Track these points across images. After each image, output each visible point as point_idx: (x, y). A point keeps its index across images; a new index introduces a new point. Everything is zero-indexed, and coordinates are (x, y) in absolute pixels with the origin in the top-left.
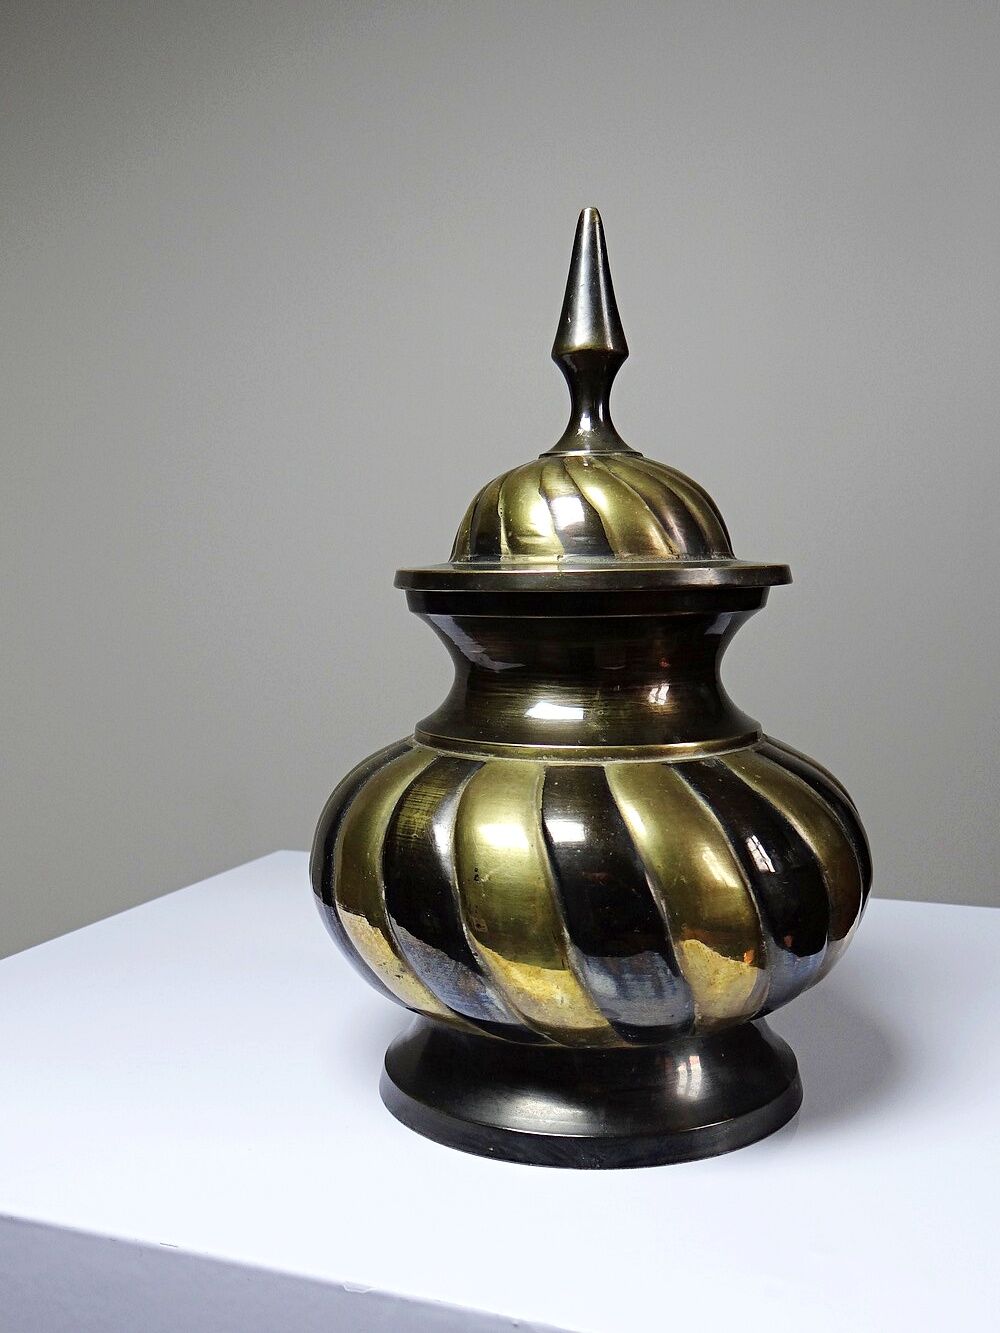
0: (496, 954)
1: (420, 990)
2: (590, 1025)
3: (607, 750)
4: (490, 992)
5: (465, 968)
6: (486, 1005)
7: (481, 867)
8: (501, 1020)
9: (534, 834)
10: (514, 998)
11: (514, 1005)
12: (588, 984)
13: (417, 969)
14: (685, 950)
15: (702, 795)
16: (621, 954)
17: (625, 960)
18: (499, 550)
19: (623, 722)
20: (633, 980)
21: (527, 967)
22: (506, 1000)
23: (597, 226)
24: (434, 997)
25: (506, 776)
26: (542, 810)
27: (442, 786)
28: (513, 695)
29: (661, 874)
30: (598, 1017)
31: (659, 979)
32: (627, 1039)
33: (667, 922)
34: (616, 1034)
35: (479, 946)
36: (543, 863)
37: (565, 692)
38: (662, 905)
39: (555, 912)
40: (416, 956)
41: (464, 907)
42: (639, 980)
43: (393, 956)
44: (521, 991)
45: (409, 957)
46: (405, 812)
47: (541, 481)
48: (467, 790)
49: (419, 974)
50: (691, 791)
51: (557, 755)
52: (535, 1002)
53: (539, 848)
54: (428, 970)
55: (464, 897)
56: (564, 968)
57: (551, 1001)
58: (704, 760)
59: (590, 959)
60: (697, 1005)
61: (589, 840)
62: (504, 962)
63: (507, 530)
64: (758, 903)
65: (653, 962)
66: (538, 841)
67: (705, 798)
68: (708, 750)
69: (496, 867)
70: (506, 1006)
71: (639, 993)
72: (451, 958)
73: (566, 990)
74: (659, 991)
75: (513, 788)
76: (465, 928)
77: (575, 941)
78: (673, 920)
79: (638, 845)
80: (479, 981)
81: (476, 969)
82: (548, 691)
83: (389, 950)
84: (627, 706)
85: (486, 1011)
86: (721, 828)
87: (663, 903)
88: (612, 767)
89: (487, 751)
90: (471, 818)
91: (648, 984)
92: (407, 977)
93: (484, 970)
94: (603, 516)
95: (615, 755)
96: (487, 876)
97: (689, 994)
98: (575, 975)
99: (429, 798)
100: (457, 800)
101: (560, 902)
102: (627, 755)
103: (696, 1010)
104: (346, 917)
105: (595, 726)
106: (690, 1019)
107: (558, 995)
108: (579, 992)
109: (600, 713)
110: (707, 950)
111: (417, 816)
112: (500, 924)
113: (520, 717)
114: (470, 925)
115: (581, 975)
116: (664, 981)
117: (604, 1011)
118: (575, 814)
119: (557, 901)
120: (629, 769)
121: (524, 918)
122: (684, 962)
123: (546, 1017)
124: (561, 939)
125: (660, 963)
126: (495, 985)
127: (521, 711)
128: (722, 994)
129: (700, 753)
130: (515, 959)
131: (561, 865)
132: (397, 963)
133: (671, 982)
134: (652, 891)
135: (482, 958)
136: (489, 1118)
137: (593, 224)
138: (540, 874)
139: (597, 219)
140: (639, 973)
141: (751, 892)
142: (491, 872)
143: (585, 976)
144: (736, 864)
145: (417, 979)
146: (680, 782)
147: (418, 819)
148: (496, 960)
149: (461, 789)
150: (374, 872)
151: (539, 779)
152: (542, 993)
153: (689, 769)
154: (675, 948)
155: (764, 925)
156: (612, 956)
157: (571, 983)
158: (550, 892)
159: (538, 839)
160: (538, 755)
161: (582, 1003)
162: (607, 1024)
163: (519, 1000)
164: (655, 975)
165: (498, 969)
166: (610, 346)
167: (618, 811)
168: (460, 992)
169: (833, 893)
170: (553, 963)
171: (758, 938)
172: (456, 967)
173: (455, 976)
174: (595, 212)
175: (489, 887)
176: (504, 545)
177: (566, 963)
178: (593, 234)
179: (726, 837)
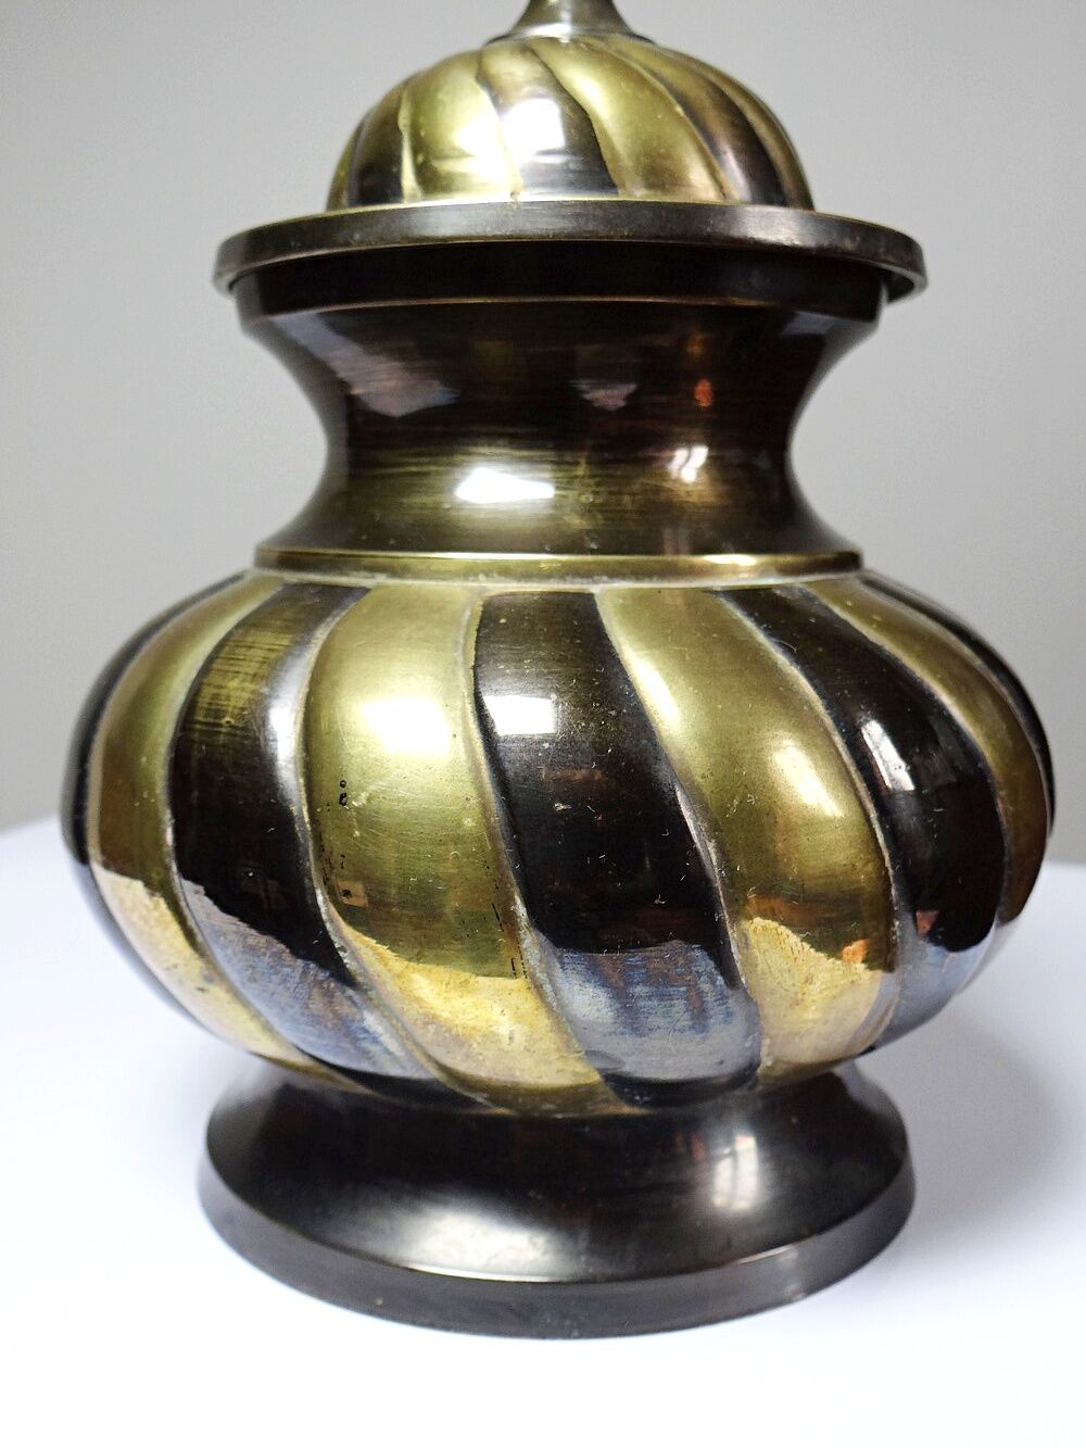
0: (382, 949)
1: (242, 1016)
2: (565, 1080)
3: (601, 562)
4: (371, 1020)
5: (322, 975)
6: (366, 1045)
7: (353, 778)
8: (394, 1071)
9: (459, 713)
10: (418, 1033)
11: (418, 1045)
12: (562, 1006)
13: (234, 976)
14: (753, 939)
15: (781, 645)
16: (625, 947)
17: (635, 958)
18: (398, 187)
19: (628, 515)
20: (650, 998)
21: (442, 972)
22: (405, 1035)
24: (268, 1028)
25: (408, 609)
26: (475, 668)
27: (287, 629)
28: (425, 469)
29: (707, 791)
30: (580, 1068)
31: (700, 994)
32: (632, 1103)
33: (718, 884)
34: (611, 1094)
35: (349, 932)
36: (475, 769)
37: (522, 459)
38: (709, 851)
39: (499, 867)
40: (229, 952)
41: (319, 857)
42: (661, 997)
43: (188, 951)
44: (431, 1019)
45: (219, 954)
46: (214, 678)
48: (332, 635)
49: (238, 985)
50: (761, 637)
51: (505, 572)
52: (459, 1041)
53: (468, 740)
54: (253, 979)
55: (318, 836)
56: (515, 975)
57: (490, 1037)
58: (778, 586)
59: (568, 956)
60: (767, 1042)
61: (568, 728)
62: (396, 963)
63: (415, 151)
64: (888, 847)
65: (689, 962)
66: (466, 729)
67: (788, 651)
68: (786, 570)
69: (381, 777)
70: (403, 1046)
71: (661, 1022)
72: (296, 953)
73: (519, 1018)
74: (700, 1017)
75: (421, 629)
76: (320, 899)
77: (539, 921)
78: (732, 880)
79: (664, 734)
80: (350, 998)
81: (344, 977)
82: (489, 458)
83: (180, 941)
84: (636, 487)
85: (366, 1054)
86: (819, 706)
87: (711, 846)
88: (609, 595)
89: (374, 569)
90: (335, 684)
91: (680, 1005)
92: (218, 991)
93: (360, 979)
94: (598, 120)
95: (614, 573)
96: (364, 796)
97: (754, 1022)
98: (537, 988)
99: (259, 652)
100: (311, 655)
101: (509, 845)
102: (638, 573)
103: (764, 1051)
104: (107, 879)
105: (576, 522)
106: (753, 1066)
107: (504, 1026)
108: (544, 1022)
109: (588, 498)
110: (792, 939)
111: (234, 684)
112: (394, 891)
113: (437, 507)
114: (331, 892)
115: (548, 988)
116: (710, 998)
117: (591, 1054)
118: (538, 675)
119: (502, 845)
120: (641, 598)
121: (437, 877)
122: (750, 963)
123: (482, 1065)
124: (509, 920)
125: (703, 962)
126: (381, 1007)
127: (438, 498)
128: (815, 1022)
129: (770, 575)
130: (418, 958)
131: (510, 774)
132: (197, 964)
133: (722, 998)
134: (690, 823)
135: (355, 956)
136: (375, 1246)
138: (472, 792)
140: (662, 983)
141: (877, 826)
142: (373, 788)
143: (556, 991)
144: (848, 773)
145: (237, 995)
146: (738, 623)
147: (236, 691)
148: (381, 959)
149: (321, 635)
150: (152, 793)
151: (470, 615)
152: (472, 1023)
153: (752, 600)
154: (733, 934)
155: (897, 890)
156: (612, 949)
157: (528, 1003)
158: (489, 828)
159: (465, 723)
160: (469, 572)
161: (549, 1041)
162: (596, 1078)
163: (427, 1037)
164: (692, 986)
165: (386, 976)
167: (623, 671)
168: (316, 1020)
169: (1012, 833)
170: (494, 967)
171: (889, 915)
172: (305, 973)
173: (303, 990)
175: (367, 819)
176: (408, 179)
177: (519, 967)
179: (828, 721)
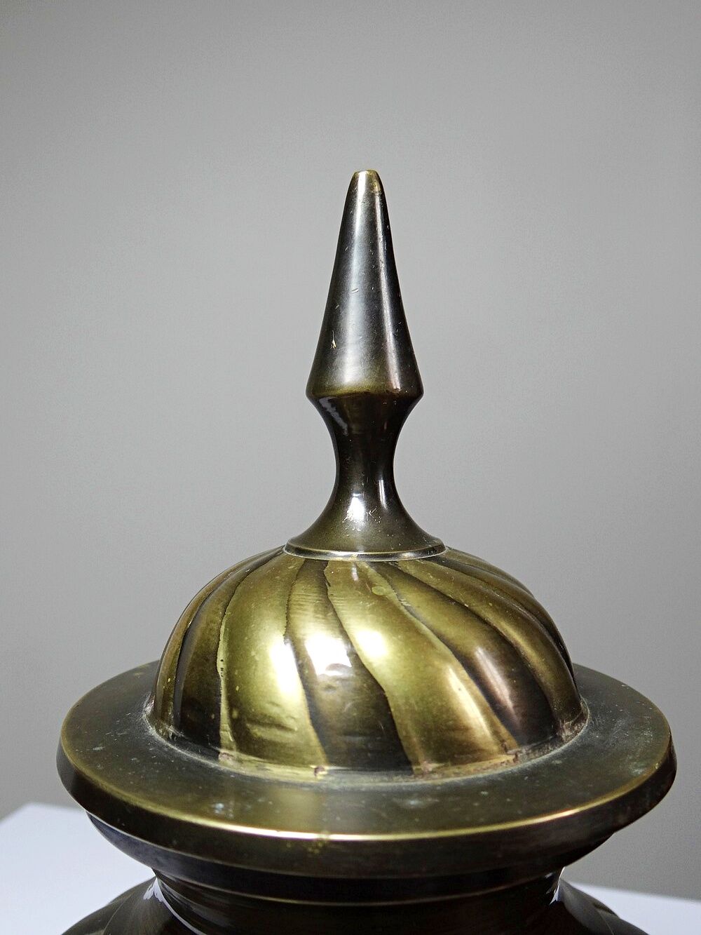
18: (217, 741)
23: (378, 200)
47: (288, 618)
63: (232, 705)
94: (392, 696)
137: (370, 196)
139: (377, 188)
166: (396, 383)
174: (374, 178)
176: (226, 734)
178: (371, 211)
